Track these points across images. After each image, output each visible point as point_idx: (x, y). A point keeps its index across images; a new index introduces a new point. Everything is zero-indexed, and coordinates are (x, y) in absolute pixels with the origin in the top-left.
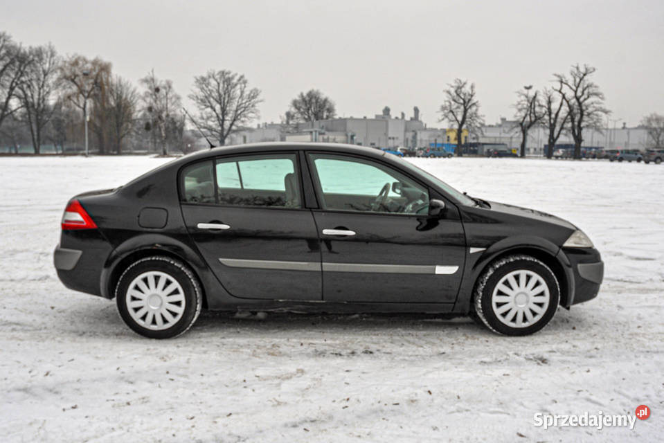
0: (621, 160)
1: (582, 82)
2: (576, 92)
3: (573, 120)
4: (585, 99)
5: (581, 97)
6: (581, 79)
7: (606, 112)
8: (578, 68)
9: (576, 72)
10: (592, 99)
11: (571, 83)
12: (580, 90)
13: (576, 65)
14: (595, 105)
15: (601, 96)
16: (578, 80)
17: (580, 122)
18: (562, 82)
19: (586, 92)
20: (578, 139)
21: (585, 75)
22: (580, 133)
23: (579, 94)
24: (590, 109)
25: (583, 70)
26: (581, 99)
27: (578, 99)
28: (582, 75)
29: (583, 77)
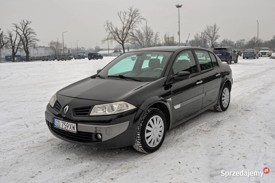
0: (47, 60)
1: (26, 27)
2: (23, 32)
3: (24, 44)
4: (28, 35)
5: (26, 34)
6: (25, 26)
7: (38, 40)
8: (23, 21)
9: (23, 23)
10: (31, 35)
11: (21, 27)
12: (25, 31)
13: (23, 20)
14: (33, 37)
15: (35, 33)
16: (24, 26)
17: (27, 45)
18: (17, 27)
19: (28, 32)
20: (27, 52)
21: (27, 24)
22: (27, 50)
23: (25, 33)
24: (31, 39)
25: (26, 22)
26: (26, 35)
27: (25, 35)
28: (25, 24)
29: (26, 25)
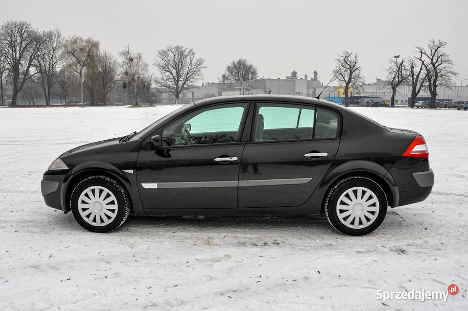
0: (466, 109)
2: (432, 60)
3: (430, 80)
4: (439, 65)
5: (436, 63)
6: (436, 51)
7: (455, 74)
8: (433, 42)
9: (432, 45)
10: (444, 65)
11: (428, 53)
13: (432, 40)
14: (446, 69)
15: (451, 63)
16: (434, 51)
17: (435, 82)
18: (422, 53)
19: (439, 60)
20: (434, 94)
21: (439, 47)
22: (435, 89)
24: (443, 72)
25: (437, 44)
26: (436, 65)
27: (433, 65)
28: (437, 47)
29: (437, 49)
